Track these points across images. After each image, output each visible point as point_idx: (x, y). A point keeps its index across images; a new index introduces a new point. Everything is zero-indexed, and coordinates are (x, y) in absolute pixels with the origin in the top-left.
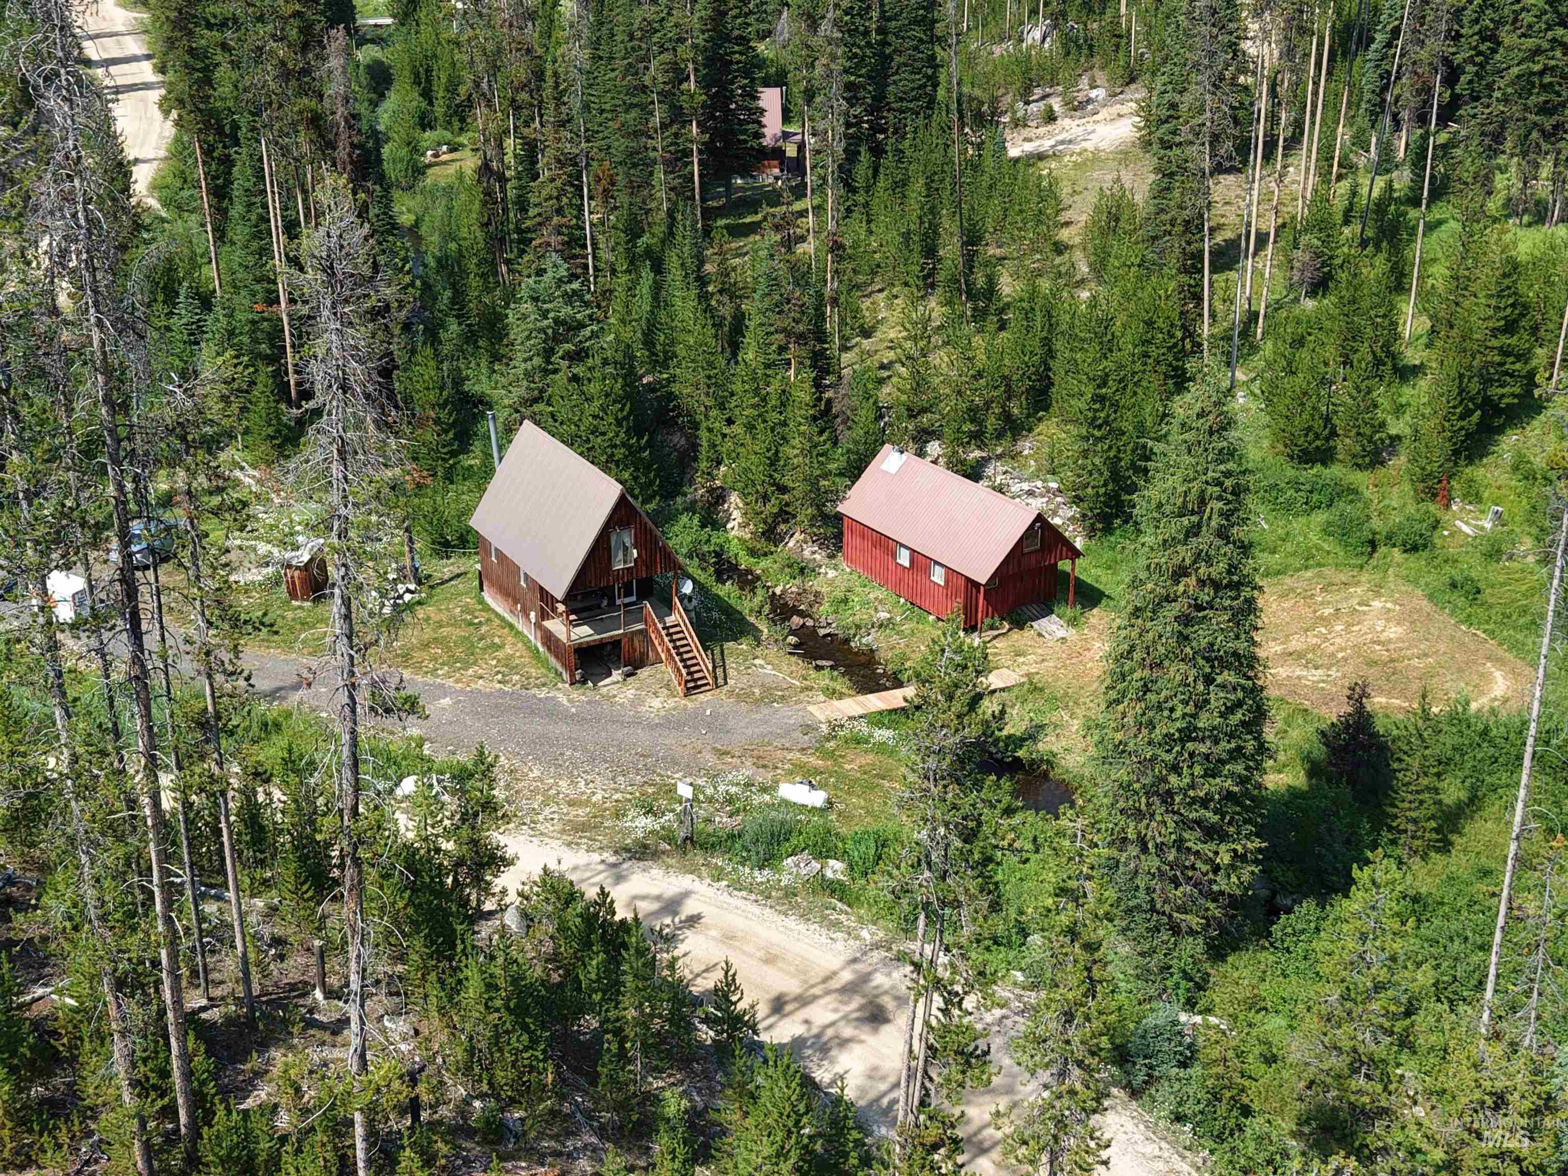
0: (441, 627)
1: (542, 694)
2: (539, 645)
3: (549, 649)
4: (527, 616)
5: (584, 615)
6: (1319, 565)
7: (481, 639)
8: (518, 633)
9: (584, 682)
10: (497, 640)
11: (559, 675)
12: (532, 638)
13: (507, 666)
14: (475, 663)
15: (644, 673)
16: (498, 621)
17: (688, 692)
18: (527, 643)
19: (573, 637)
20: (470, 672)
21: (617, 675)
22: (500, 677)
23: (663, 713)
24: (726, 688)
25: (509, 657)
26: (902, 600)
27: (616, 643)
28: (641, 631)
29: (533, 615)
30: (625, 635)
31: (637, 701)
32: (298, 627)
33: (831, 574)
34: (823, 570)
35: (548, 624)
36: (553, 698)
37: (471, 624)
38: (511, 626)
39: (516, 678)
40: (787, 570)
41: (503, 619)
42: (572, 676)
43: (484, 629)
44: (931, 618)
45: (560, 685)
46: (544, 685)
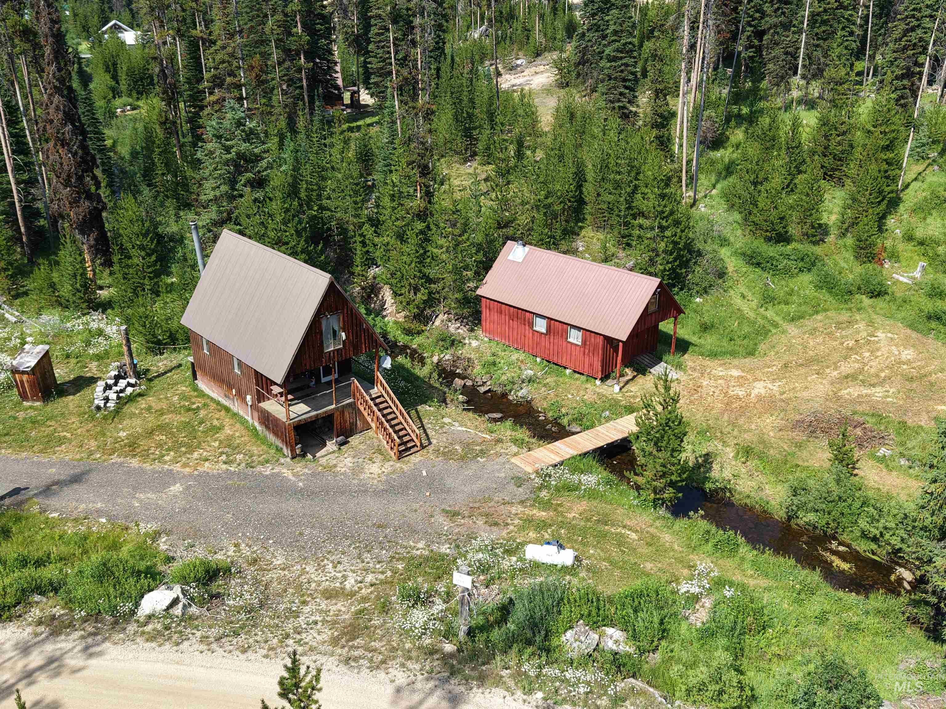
0: (162, 414)
1: (267, 470)
2: (256, 424)
3: (267, 427)
4: (244, 400)
5: (299, 394)
6: (826, 310)
7: (201, 423)
8: (235, 415)
9: (304, 455)
10: (215, 422)
11: (279, 450)
12: (249, 419)
13: (229, 446)
14: (199, 446)
15: (354, 440)
16: (213, 406)
17: (401, 455)
18: (243, 422)
19: (292, 415)
20: (196, 455)
21: (331, 445)
22: (224, 457)
23: (384, 478)
24: (431, 448)
25: (230, 438)
26: (538, 360)
27: (329, 418)
28: (349, 405)
29: (249, 398)
30: (336, 409)
31: (357, 470)
32: (29, 425)
33: (475, 343)
34: (467, 341)
35: (262, 405)
36: (278, 474)
37: (189, 410)
38: (227, 410)
39: (240, 457)
40: (441, 343)
41: (218, 403)
42: (293, 450)
43: (202, 413)
44: (568, 371)
45: (282, 460)
46: (267, 462)
